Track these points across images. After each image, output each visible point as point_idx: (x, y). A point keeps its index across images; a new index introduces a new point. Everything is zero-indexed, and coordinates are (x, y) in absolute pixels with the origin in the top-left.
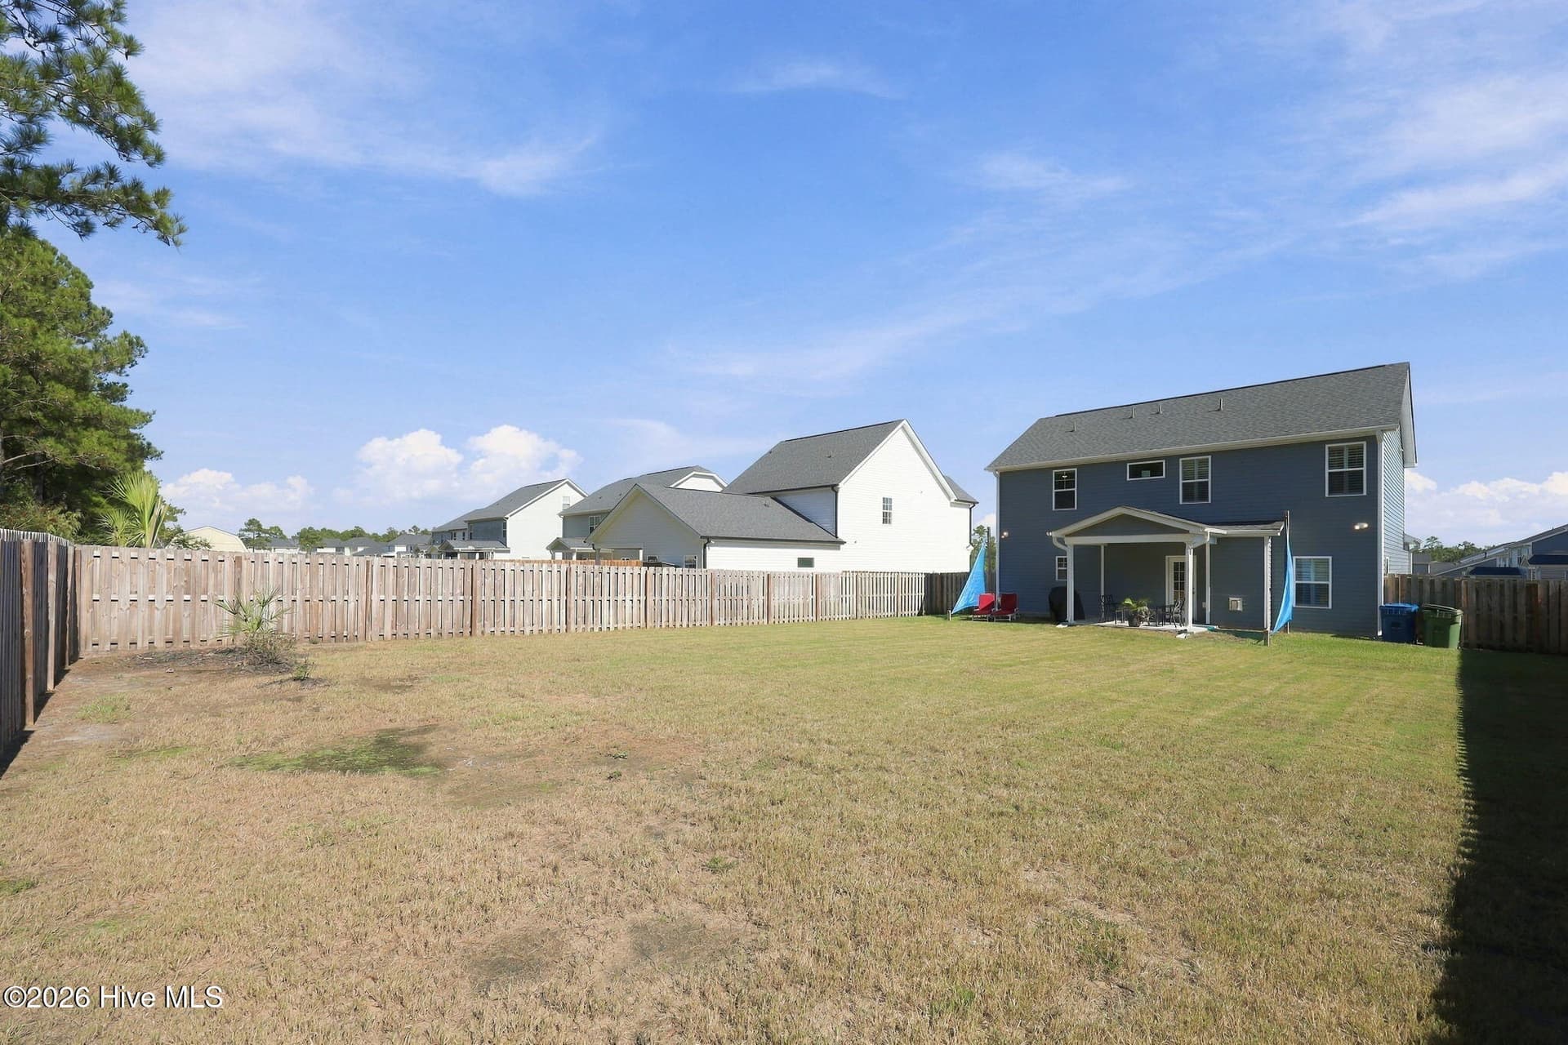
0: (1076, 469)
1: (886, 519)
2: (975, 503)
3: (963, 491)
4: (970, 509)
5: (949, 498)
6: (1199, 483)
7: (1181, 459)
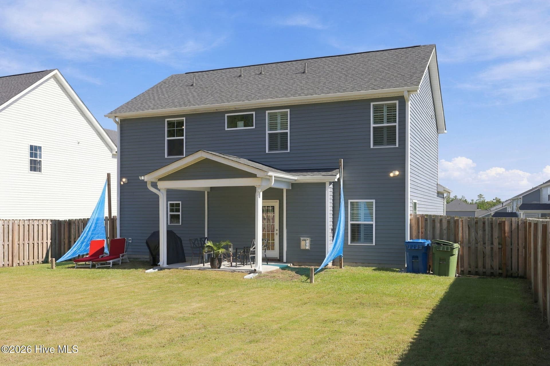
0: (184, 118)
6: (281, 134)
7: (267, 112)
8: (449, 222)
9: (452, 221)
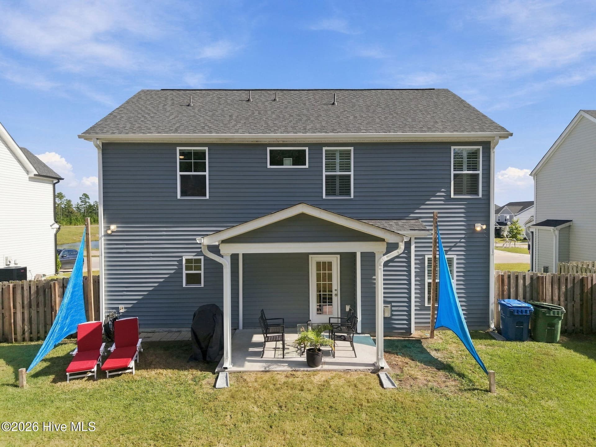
0: (207, 149)
2: (59, 179)
3: (44, 166)
4: (54, 184)
5: (28, 172)
6: (340, 176)
7: (324, 149)
8: (532, 278)
9: (535, 277)
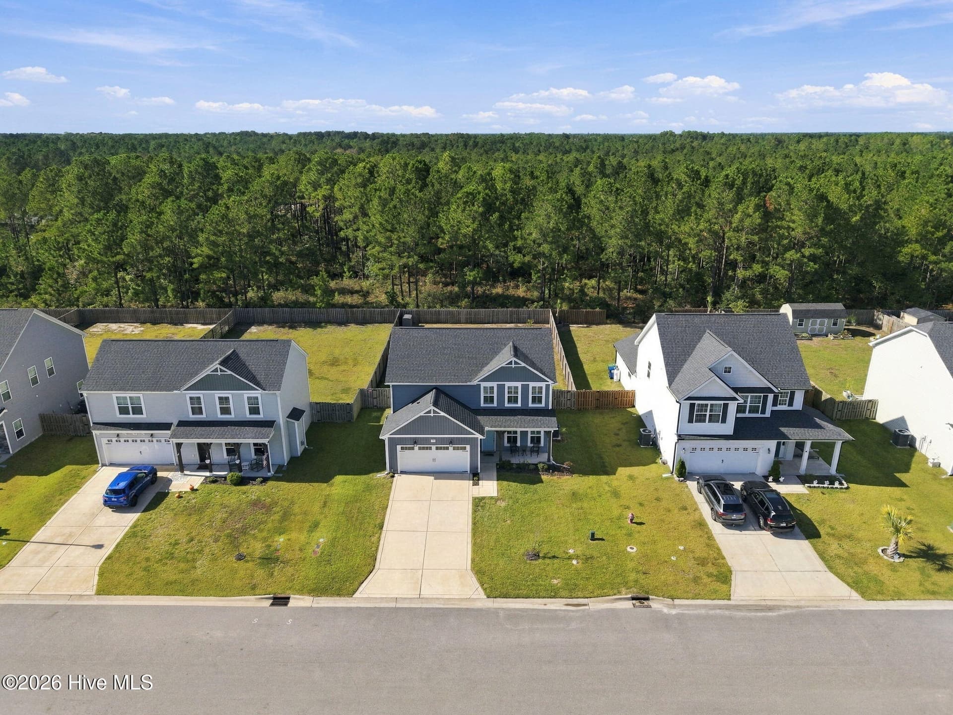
1: (649, 376)
